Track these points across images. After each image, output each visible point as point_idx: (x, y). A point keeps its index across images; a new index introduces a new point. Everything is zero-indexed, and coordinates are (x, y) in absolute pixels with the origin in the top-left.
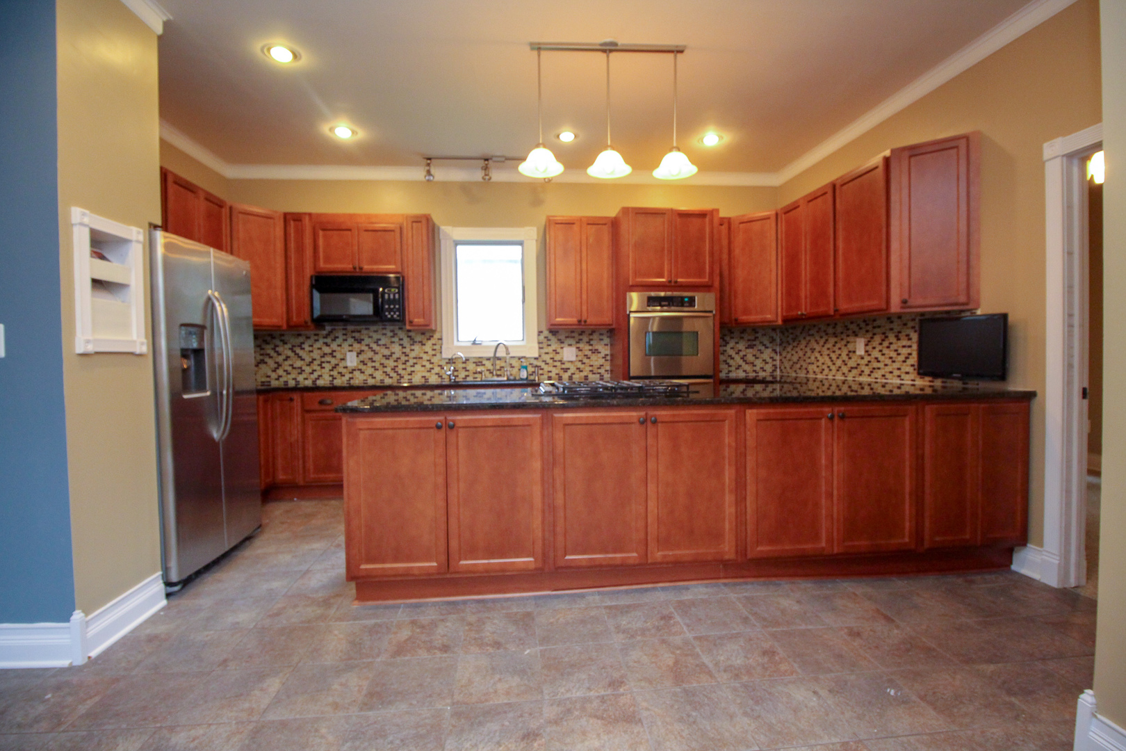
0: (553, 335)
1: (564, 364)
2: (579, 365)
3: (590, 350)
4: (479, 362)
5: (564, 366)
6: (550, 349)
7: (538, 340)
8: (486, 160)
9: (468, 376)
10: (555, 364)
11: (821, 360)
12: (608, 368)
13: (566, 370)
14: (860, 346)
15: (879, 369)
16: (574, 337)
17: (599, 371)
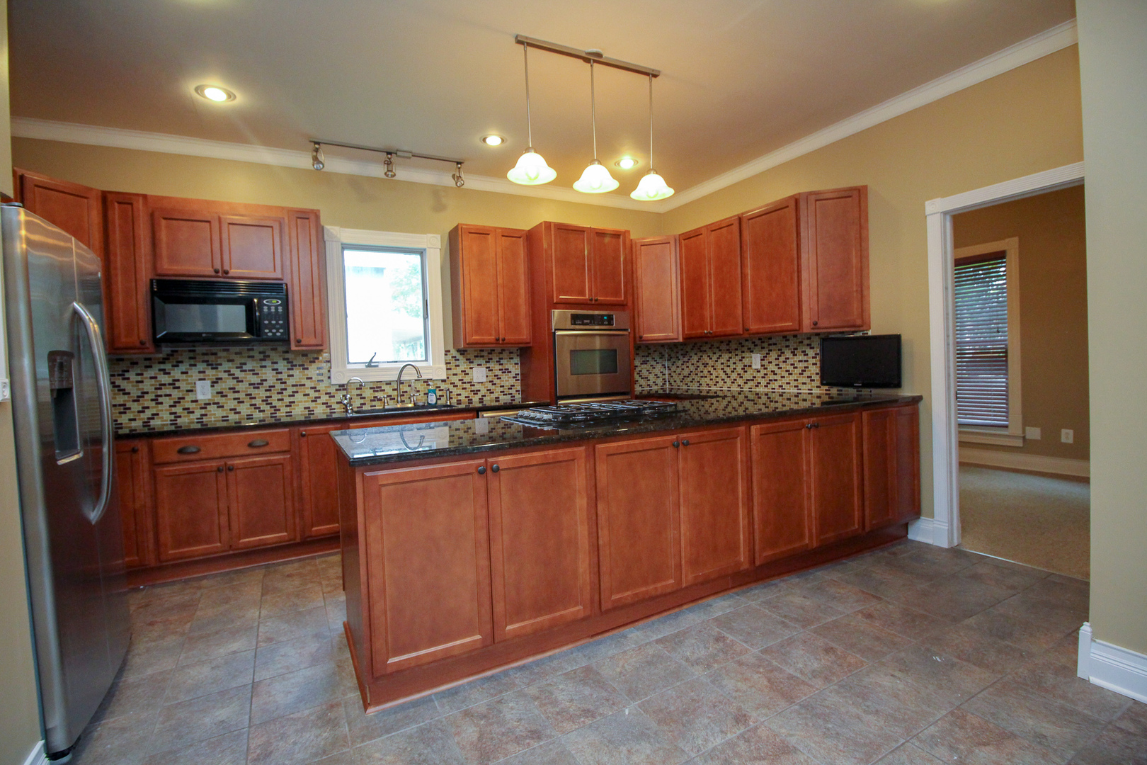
0: (461, 354)
1: (474, 385)
2: (490, 386)
3: (500, 370)
4: (377, 387)
5: (473, 388)
6: (458, 370)
7: (445, 360)
8: (389, 153)
9: (365, 404)
10: (465, 386)
11: (715, 373)
12: (519, 388)
13: (476, 392)
14: (756, 360)
15: (776, 380)
16: (483, 356)
17: (510, 391)
